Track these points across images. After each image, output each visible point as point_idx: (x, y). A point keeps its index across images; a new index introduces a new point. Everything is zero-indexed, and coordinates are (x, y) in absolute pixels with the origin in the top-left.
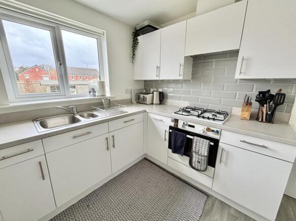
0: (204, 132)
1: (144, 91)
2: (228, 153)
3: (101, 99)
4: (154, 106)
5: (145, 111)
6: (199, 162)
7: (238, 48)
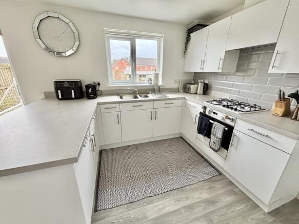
0: (223, 119)
1: (193, 82)
2: (239, 139)
3: (154, 86)
4: (197, 95)
5: (185, 98)
6: (214, 143)
7: (275, 42)
